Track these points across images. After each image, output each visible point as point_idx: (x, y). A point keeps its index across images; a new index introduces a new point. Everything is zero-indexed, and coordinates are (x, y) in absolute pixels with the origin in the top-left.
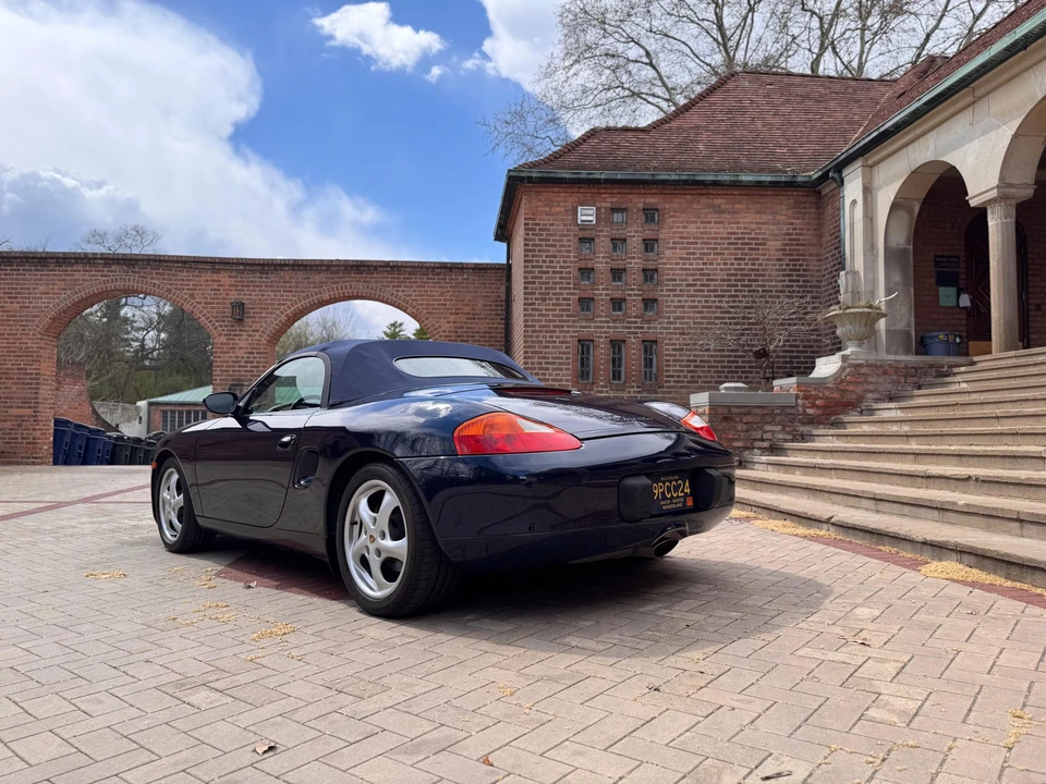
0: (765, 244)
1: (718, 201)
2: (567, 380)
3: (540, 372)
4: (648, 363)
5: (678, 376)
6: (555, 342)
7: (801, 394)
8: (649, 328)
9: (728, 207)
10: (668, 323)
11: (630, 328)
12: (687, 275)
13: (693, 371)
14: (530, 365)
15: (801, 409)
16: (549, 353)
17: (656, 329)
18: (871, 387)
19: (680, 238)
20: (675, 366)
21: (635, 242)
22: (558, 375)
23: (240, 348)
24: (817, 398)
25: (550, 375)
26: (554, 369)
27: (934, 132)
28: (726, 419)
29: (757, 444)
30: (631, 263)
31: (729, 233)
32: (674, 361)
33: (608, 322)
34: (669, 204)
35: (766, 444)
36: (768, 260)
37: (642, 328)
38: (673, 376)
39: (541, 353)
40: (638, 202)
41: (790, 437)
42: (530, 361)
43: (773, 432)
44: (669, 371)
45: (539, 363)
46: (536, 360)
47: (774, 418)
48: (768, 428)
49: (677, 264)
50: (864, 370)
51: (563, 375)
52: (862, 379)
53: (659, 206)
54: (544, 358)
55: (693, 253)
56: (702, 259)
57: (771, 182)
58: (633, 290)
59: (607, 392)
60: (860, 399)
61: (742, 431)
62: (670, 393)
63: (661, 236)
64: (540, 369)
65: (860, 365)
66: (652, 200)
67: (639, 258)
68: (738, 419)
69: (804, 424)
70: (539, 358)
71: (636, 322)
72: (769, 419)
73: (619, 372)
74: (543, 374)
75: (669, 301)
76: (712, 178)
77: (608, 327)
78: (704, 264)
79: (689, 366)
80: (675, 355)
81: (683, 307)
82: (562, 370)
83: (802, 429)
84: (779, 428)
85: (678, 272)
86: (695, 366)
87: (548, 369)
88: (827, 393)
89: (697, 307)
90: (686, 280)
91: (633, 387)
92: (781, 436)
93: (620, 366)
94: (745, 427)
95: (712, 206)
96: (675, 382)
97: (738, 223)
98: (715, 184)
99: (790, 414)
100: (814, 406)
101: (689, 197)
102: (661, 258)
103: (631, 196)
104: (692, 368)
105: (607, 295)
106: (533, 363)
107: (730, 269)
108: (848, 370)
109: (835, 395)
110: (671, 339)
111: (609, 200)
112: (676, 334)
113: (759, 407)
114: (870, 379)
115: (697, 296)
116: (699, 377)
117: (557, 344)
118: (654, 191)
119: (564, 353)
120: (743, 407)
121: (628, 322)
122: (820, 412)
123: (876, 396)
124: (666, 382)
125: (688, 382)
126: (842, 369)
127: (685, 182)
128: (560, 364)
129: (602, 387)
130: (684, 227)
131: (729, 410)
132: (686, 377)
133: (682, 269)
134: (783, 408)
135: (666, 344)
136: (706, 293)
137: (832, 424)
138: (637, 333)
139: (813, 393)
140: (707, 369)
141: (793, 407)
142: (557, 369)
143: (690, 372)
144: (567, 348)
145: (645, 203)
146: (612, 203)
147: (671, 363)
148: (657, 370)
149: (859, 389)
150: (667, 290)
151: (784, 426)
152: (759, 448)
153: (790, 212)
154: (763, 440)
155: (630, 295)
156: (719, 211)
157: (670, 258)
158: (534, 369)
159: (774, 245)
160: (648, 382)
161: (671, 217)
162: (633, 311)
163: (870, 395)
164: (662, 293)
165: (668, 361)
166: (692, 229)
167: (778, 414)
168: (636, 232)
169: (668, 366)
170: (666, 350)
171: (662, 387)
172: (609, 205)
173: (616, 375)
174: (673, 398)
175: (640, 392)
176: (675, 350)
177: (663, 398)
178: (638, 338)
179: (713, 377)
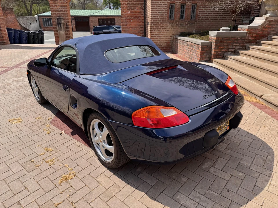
2: (165, 19)
3: (156, 16)
4: (193, 12)
5: (203, 17)
6: (162, 4)
7: (248, 32)
13: (208, 15)
14: (153, 13)
15: (247, 38)
16: (160, 9)
18: (273, 29)
20: (202, 13)
22: (162, 17)
23: (58, 5)
24: (253, 33)
25: (159, 17)
26: (161, 15)
28: (221, 42)
29: (230, 50)
32: (202, 11)
35: (233, 50)
38: (201, 17)
39: (157, 9)
41: (241, 47)
42: (153, 12)
43: (236, 46)
44: (200, 15)
45: (156, 13)
46: (155, 11)
47: (237, 41)
48: (235, 44)
50: (272, 23)
51: (164, 17)
52: (271, 26)
54: (158, 10)
59: (178, 23)
60: (268, 34)
61: (225, 46)
62: (199, 23)
64: (156, 15)
65: (271, 21)
68: (225, 42)
69: (247, 43)
70: (156, 11)
72: (235, 41)
73: (183, 15)
74: (158, 17)
79: (207, 13)
80: (202, 9)
82: (164, 15)
83: (246, 44)
84: (238, 44)
86: (209, 13)
87: (159, 15)
88: (257, 32)
91: (187, 21)
92: (238, 47)
93: (183, 13)
94: (227, 44)
96: (201, 19)
99: (243, 39)
100: (252, 36)
104: (207, 14)
106: (154, 13)
108: (267, 23)
109: (260, 32)
110: (202, 3)
112: (203, 1)
113: (233, 37)
114: (274, 26)
116: (210, 17)
117: (162, 5)
119: (165, 9)
120: (228, 37)
122: (253, 38)
123: (274, 32)
124: (199, 19)
125: (206, 19)
126: (265, 22)
128: (163, 13)
129: (177, 21)
131: (223, 39)
132: (205, 17)
134: (241, 37)
135: (200, 5)
137: (256, 43)
138: (190, 1)
139: (253, 32)
140: (212, 14)
141: (244, 37)
142: (162, 15)
143: (206, 15)
144: (166, 7)
147: (201, 12)
148: (196, 15)
149: (269, 30)
151: (240, 44)
152: (230, 52)
154: (232, 49)
158: (154, 15)
160: (192, 19)
163: (272, 32)
165: (200, 11)
167: (239, 40)
169: (200, 13)
170: (200, 7)
171: (197, 21)
173: (182, 17)
174: (200, 25)
175: (189, 23)
176: (203, 7)
177: (197, 25)
178: (191, 3)
179: (214, 17)
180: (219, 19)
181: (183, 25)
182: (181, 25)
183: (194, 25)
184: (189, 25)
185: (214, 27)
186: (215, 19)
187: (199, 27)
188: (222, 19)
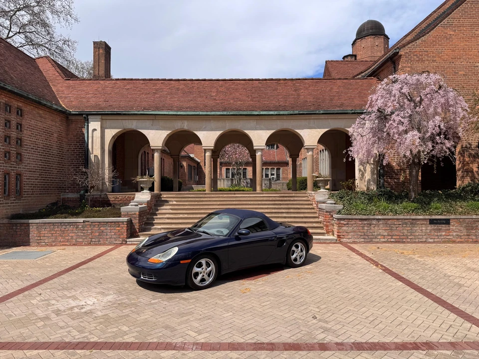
0: (53, 135)
1: (41, 112)
5: (28, 192)
8: (19, 168)
9: (44, 115)
10: (25, 166)
11: (11, 167)
12: (31, 143)
17: (21, 168)
19: (29, 125)
20: (27, 187)
21: (14, 123)
27: (136, 121)
30: (12, 134)
31: (44, 127)
32: (27, 184)
33: (3, 163)
34: (27, 109)
36: (54, 141)
37: (16, 167)
38: (26, 192)
40: (16, 103)
44: (25, 189)
49: (28, 138)
53: (23, 108)
55: (33, 134)
56: (35, 137)
57: (60, 110)
58: (13, 148)
59: (3, 201)
62: (25, 200)
63: (23, 123)
66: (20, 105)
67: (15, 132)
71: (14, 165)
75: (25, 155)
76: (45, 103)
77: (4, 166)
78: (36, 139)
79: (31, 187)
80: (27, 182)
81: (30, 158)
85: (28, 142)
86: (34, 187)
89: (34, 159)
90: (31, 146)
91: (13, 198)
95: (39, 113)
96: (27, 194)
97: (46, 123)
98: (45, 105)
101: (32, 107)
102: (23, 134)
103: (13, 100)
105: (3, 149)
107: (43, 143)
110: (26, 174)
111: (4, 99)
112: (27, 171)
115: (34, 154)
116: (34, 192)
118: (22, 101)
121: (11, 164)
124: (24, 194)
125: (31, 194)
127: (36, 101)
129: (1, 198)
130: (31, 121)
132: (30, 192)
133: (30, 141)
135: (24, 176)
136: (37, 153)
138: (14, 170)
140: (36, 188)
143: (32, 189)
145: (18, 105)
146: (5, 101)
148: (20, 189)
150: (25, 150)
153: (59, 123)
155: (12, 150)
156: (41, 117)
157: (26, 134)
159: (55, 135)
160: (17, 195)
161: (26, 115)
162: (13, 159)
164: (23, 151)
165: (25, 184)
166: (33, 122)
168: (14, 118)
169: (25, 187)
170: (24, 179)
171: (22, 197)
172: (4, 101)
174: (26, 202)
175: (15, 200)
176: (27, 179)
177: (23, 203)
178: (15, 172)
179: (38, 192)
180: (43, 194)
181: (8, 203)
182: (6, 203)
183: (20, 203)
184: (16, 203)
185: (40, 203)
186: (40, 194)
187: (26, 205)
188: (45, 194)
